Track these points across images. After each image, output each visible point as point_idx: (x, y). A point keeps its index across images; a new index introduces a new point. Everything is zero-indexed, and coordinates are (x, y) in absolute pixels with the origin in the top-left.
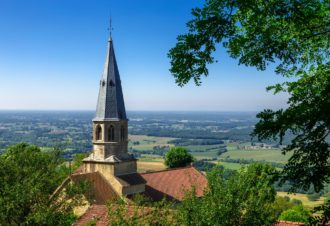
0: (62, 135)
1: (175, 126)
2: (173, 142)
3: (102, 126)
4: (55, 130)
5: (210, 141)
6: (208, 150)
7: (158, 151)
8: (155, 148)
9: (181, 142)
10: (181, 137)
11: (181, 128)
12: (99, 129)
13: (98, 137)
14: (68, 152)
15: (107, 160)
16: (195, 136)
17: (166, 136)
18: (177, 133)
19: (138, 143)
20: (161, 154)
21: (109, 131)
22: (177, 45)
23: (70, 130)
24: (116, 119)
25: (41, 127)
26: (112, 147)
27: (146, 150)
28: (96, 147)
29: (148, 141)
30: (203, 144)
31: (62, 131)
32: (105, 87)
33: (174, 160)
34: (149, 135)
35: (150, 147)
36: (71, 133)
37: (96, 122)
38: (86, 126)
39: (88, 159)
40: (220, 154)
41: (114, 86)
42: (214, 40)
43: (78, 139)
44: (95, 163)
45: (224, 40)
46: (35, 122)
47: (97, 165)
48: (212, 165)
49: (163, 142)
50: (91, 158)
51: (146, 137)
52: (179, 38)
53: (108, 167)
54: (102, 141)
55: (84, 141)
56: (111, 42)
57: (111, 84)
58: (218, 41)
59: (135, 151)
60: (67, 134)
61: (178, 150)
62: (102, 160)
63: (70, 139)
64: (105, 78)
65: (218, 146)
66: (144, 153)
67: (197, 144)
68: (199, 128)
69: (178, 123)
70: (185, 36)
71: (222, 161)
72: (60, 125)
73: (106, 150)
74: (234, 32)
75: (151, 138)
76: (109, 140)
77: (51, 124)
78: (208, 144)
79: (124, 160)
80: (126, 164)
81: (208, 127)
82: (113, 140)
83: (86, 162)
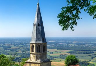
0: (16, 49)
1: (70, 45)
2: (69, 52)
3: (34, 45)
4: (13, 47)
5: (88, 52)
6: (86, 56)
7: (62, 57)
8: (61, 55)
9: (73, 52)
10: (73, 50)
11: (73, 45)
12: (33, 47)
13: (33, 51)
14: (19, 57)
15: (37, 62)
16: (80, 49)
17: (66, 49)
18: (71, 48)
19: (52, 53)
20: (64, 58)
21: (38, 47)
22: (62, 12)
23: (20, 47)
24: (41, 42)
25: (7, 45)
26: (39, 55)
27: (56, 56)
28: (31, 55)
29: (57, 52)
30: (84, 53)
31: (16, 47)
32: (36, 27)
33: (69, 62)
34: (58, 49)
35: (58, 55)
36: (21, 48)
37: (31, 43)
38: (27, 45)
39: (28, 61)
40: (92, 58)
41: (40, 26)
42: (80, 8)
43: (24, 51)
44: (31, 63)
45: (85, 8)
46: (4, 43)
47: (32, 64)
48: (89, 64)
49: (64, 52)
50: (29, 61)
51: (56, 50)
52: (63, 8)
53: (38, 65)
54: (34, 52)
55: (26, 52)
56: (38, 5)
57: (38, 25)
58: (82, 8)
59: (51, 57)
60: (18, 48)
61: (71, 57)
62: (35, 61)
63: (20, 51)
64: (36, 22)
65: (91, 54)
66: (55, 57)
67: (81, 53)
68: (82, 45)
69: (71, 43)
70: (66, 7)
71: (94, 62)
72: (15, 44)
73: (36, 57)
74: (89, 4)
75: (59, 50)
76: (38, 52)
77: (11, 44)
78: (87, 53)
79: (45, 62)
80: (46, 64)
81: (87, 45)
82: (40, 52)
83: (27, 63)
